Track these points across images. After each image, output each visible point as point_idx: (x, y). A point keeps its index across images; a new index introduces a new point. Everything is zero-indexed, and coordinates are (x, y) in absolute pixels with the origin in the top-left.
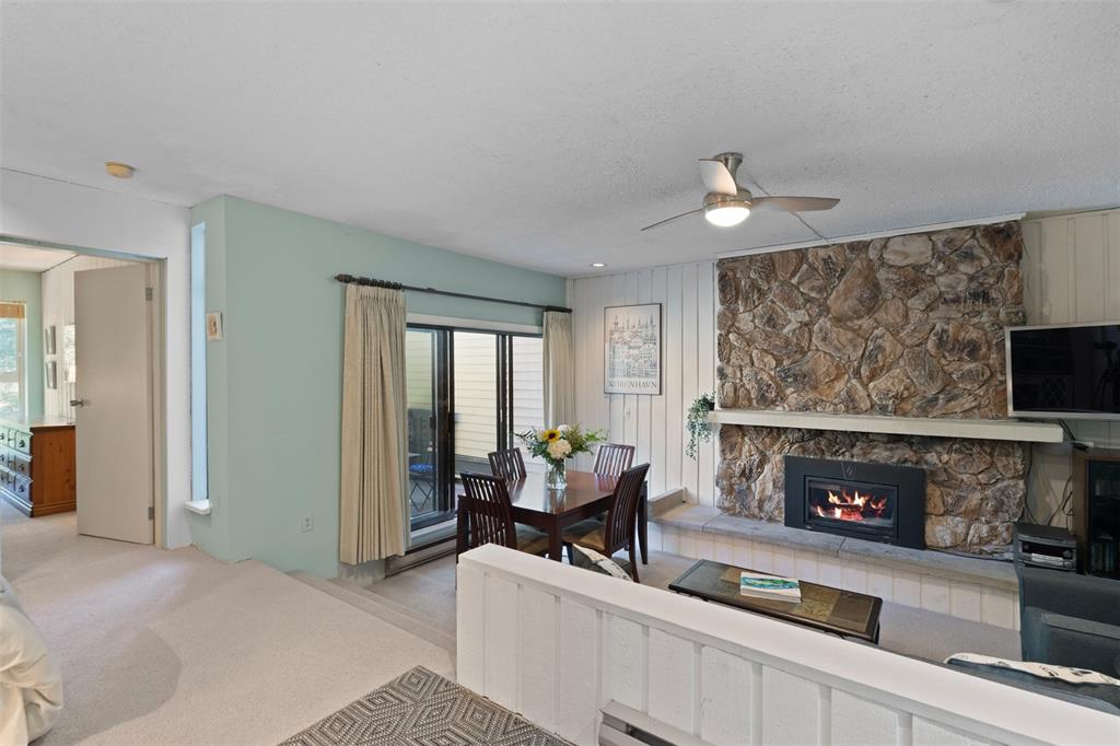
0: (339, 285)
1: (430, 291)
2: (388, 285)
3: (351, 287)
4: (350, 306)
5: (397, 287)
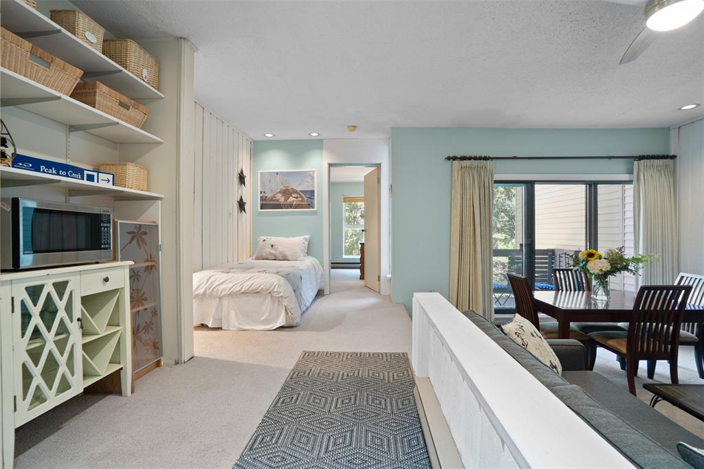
0: (450, 162)
1: (515, 158)
2: (480, 158)
3: (456, 162)
4: (455, 174)
5: (486, 158)
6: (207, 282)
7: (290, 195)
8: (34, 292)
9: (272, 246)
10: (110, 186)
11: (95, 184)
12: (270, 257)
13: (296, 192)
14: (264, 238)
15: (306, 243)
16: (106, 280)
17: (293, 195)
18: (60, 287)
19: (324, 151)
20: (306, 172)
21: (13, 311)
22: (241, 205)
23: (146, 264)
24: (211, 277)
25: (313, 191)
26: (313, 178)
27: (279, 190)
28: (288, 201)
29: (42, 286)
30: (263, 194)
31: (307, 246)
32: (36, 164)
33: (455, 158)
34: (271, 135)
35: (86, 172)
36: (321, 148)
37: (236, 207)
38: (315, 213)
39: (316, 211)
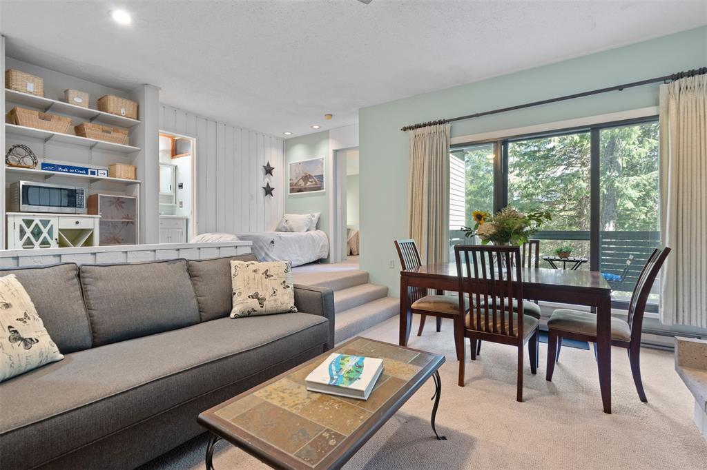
1: (477, 115)
2: (435, 123)
3: (411, 132)
4: (411, 143)
5: (441, 122)
7: (308, 180)
8: (29, 223)
9: (287, 221)
10: (105, 177)
11: (96, 176)
13: (312, 177)
16: (77, 223)
17: (310, 180)
18: (45, 223)
19: (330, 140)
20: (317, 160)
21: (14, 228)
22: (268, 191)
23: (124, 220)
25: (322, 175)
26: (322, 164)
27: (301, 177)
28: (307, 185)
29: (33, 221)
30: (291, 181)
31: (316, 221)
32: (56, 167)
33: (410, 128)
34: (289, 134)
35: (89, 170)
36: (328, 138)
37: (262, 192)
38: (324, 194)
39: (325, 192)
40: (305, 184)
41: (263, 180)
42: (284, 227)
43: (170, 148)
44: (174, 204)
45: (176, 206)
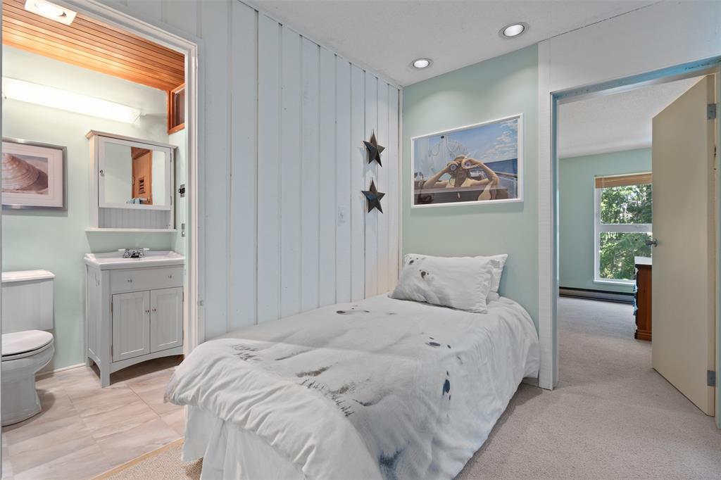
6: (206, 374)
7: (467, 174)
9: (423, 274)
12: (416, 296)
13: (480, 168)
14: (413, 256)
15: (497, 272)
17: (473, 174)
19: (542, 70)
20: (498, 123)
22: (373, 200)
24: (219, 360)
25: (514, 161)
26: (515, 132)
27: (445, 167)
28: (463, 185)
30: (419, 177)
31: (497, 278)
36: (534, 63)
37: (361, 202)
38: (519, 207)
39: (521, 204)
40: (459, 183)
41: (362, 175)
42: (419, 290)
43: (166, 112)
44: (171, 229)
45: (176, 233)
